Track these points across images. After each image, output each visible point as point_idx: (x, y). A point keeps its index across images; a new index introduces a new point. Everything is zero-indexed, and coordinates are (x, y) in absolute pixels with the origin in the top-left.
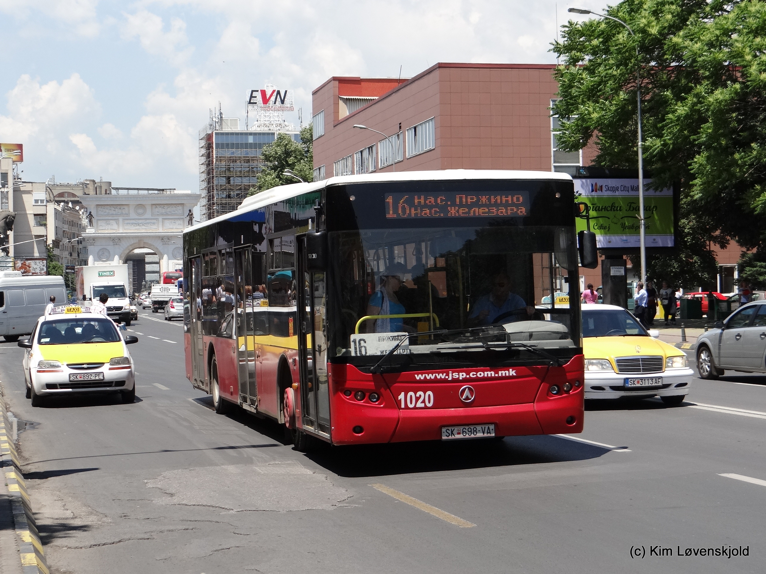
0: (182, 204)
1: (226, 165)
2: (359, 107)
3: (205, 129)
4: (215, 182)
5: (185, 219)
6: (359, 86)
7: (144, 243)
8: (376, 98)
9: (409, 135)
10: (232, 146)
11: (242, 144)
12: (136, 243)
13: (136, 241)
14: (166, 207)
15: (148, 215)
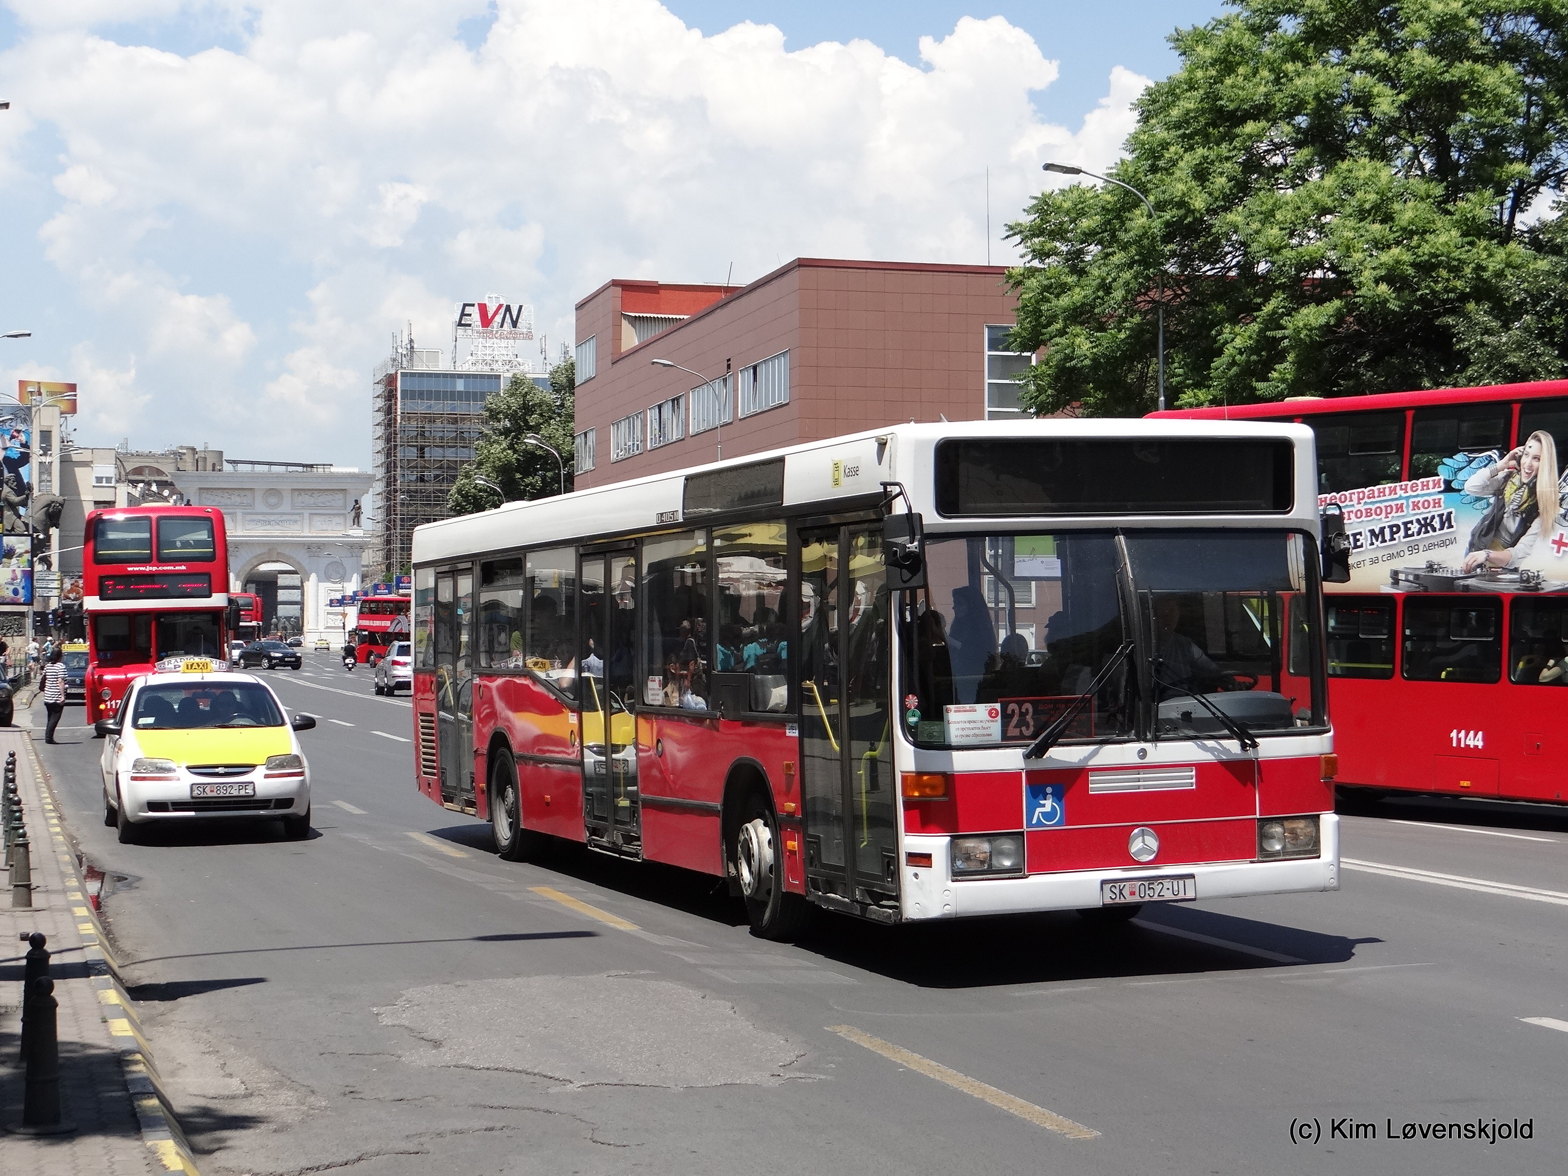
0: (344, 490)
1: (417, 428)
2: (657, 331)
3: (385, 365)
4: (398, 455)
5: (348, 516)
6: (657, 295)
7: (278, 553)
8: (686, 317)
9: (744, 380)
10: (430, 395)
11: (445, 393)
12: (264, 554)
13: (264, 550)
14: (316, 494)
15: (286, 507)
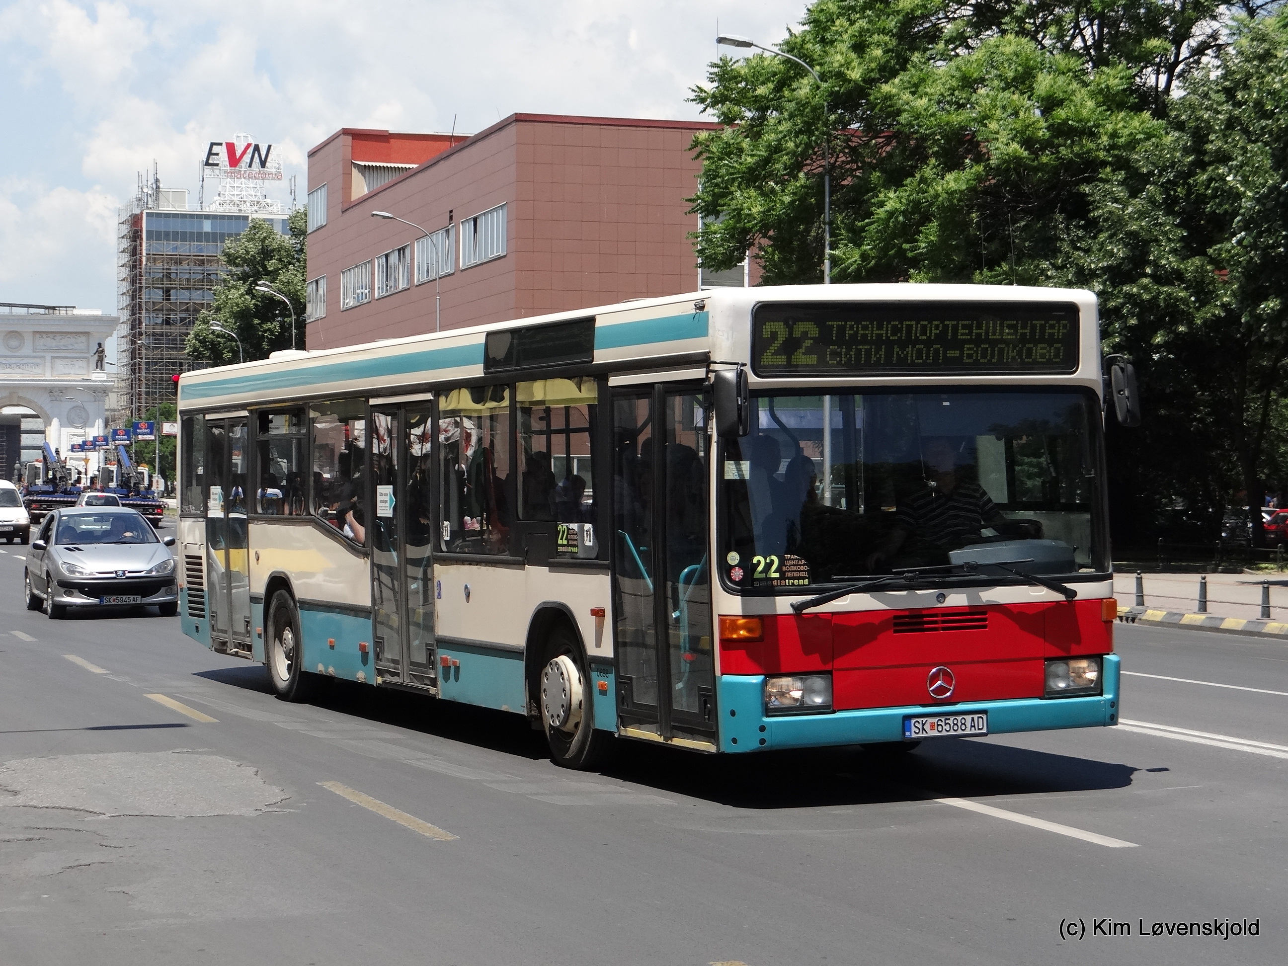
0: (87, 333)
1: (163, 269)
2: (386, 180)
3: (130, 205)
4: (143, 297)
5: (91, 358)
6: (387, 144)
7: (19, 397)
8: (415, 166)
9: (465, 231)
10: (176, 236)
11: (192, 233)
12: (5, 398)
14: (58, 337)
15: (27, 350)
